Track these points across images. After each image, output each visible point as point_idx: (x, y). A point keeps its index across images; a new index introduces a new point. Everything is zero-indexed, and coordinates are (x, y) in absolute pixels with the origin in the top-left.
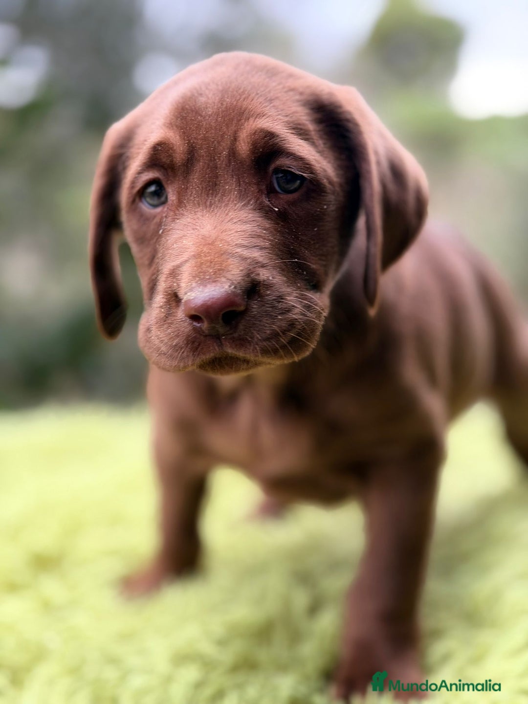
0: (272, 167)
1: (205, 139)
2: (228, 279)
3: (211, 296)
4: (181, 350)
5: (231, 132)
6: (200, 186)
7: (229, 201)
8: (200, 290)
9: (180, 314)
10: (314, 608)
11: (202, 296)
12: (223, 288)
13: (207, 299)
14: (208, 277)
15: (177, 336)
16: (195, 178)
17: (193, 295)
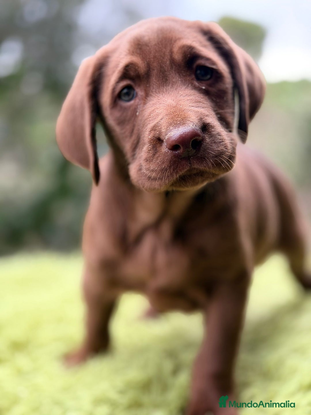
0: (195, 66)
1: (155, 57)
2: (191, 122)
3: (184, 132)
4: (167, 171)
5: (168, 51)
6: (158, 83)
7: (177, 86)
8: (176, 129)
9: (164, 149)
10: (176, 371)
11: (178, 132)
12: (189, 126)
13: (182, 133)
14: (179, 122)
15: (163, 163)
16: (154, 79)
17: (172, 133)
